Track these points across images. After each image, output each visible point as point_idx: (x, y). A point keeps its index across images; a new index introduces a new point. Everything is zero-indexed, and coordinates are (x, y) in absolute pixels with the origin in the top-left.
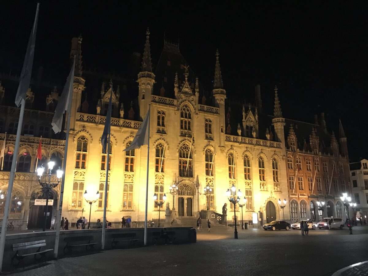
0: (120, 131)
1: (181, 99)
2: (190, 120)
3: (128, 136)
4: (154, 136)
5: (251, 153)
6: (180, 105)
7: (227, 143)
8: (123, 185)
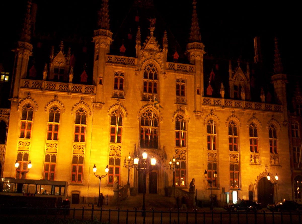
0: (68, 97)
1: (144, 57)
3: (78, 102)
4: (109, 101)
5: (238, 119)
6: (143, 64)
7: (205, 107)
8: (72, 157)
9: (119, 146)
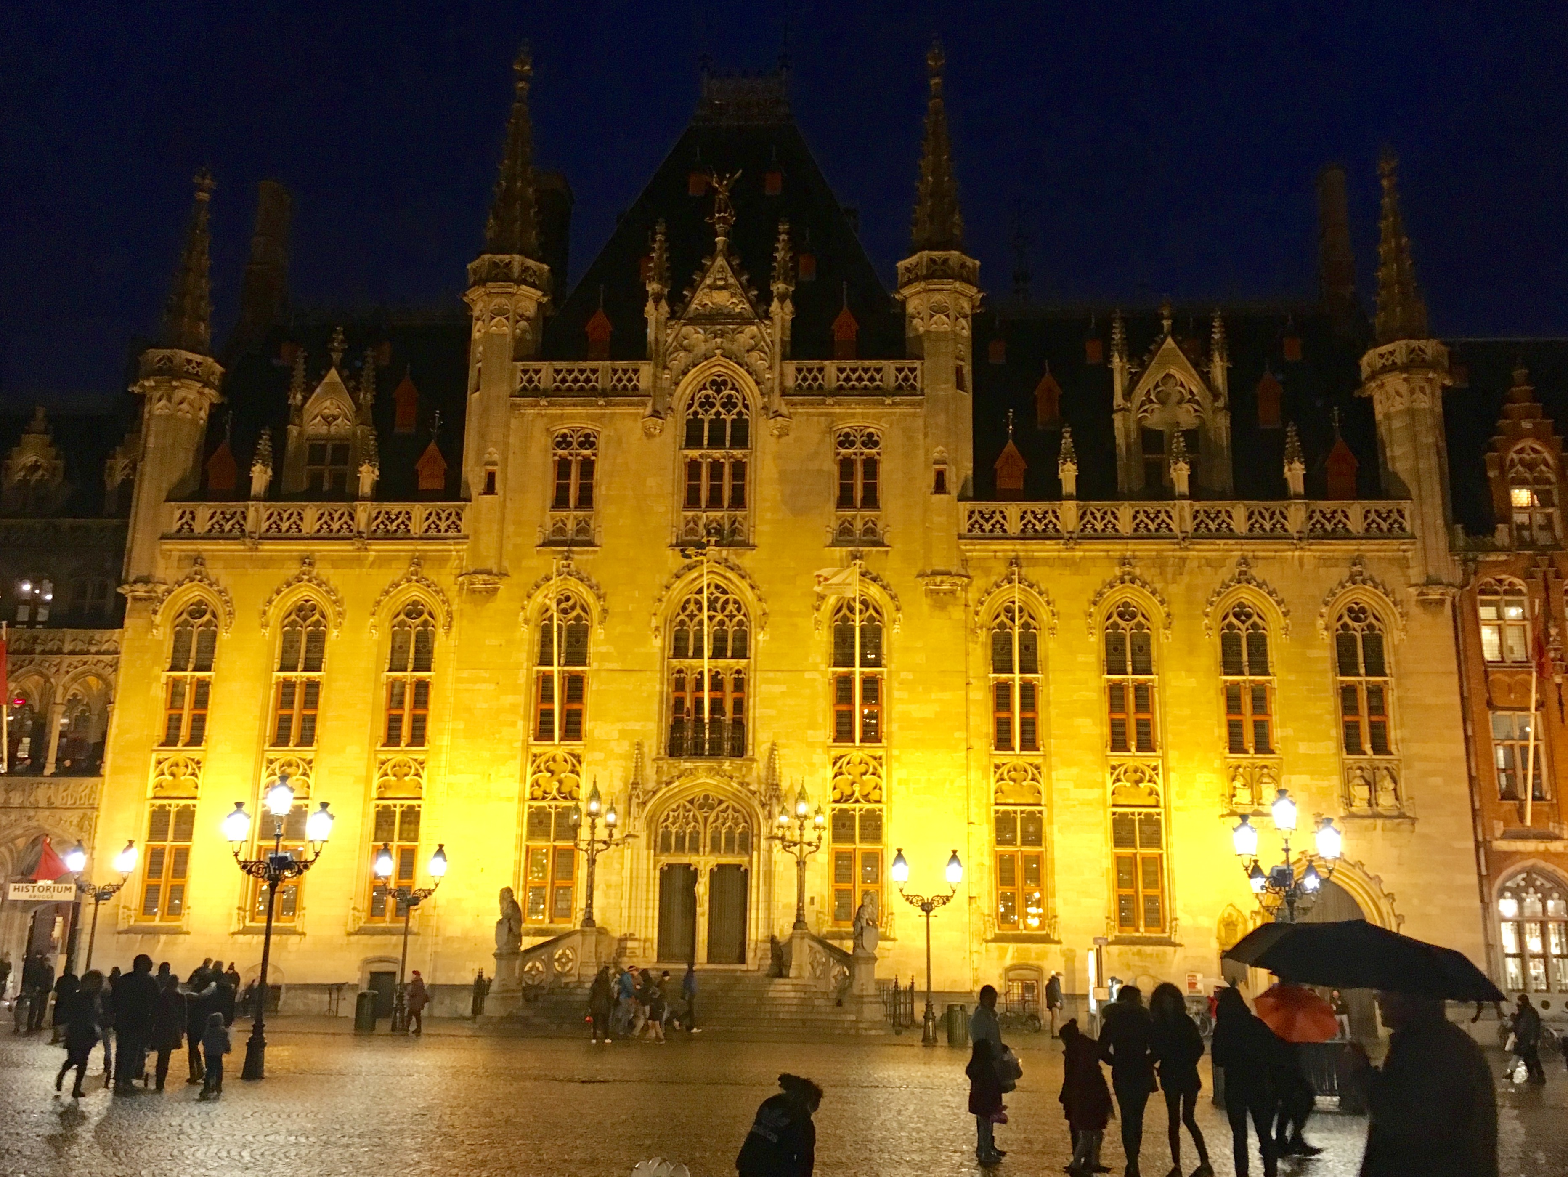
0: (359, 561)
1: (682, 354)
2: (738, 453)
3: (396, 580)
4: (525, 563)
5: (1153, 593)
6: (677, 384)
7: (977, 551)
8: (372, 812)
9: (573, 755)
